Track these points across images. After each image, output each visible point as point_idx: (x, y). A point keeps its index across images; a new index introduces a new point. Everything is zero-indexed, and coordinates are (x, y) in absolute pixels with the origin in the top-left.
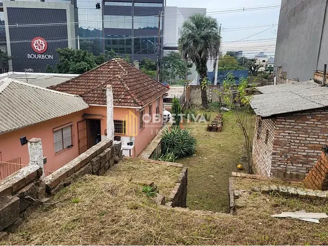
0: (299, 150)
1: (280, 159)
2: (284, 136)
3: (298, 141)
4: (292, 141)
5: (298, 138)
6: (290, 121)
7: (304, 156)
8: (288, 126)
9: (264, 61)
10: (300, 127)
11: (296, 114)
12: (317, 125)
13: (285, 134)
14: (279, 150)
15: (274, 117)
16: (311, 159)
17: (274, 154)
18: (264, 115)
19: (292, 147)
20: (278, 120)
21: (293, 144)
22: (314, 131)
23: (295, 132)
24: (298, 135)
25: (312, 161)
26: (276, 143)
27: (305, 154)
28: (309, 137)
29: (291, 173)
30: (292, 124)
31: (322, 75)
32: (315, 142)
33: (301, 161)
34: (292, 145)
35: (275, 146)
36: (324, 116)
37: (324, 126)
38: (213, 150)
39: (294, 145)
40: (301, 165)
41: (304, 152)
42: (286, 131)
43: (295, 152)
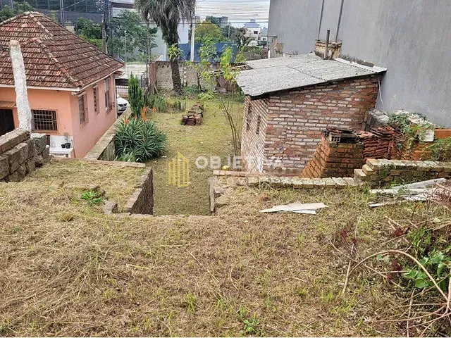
0: (296, 139)
1: (274, 152)
2: (279, 122)
3: (295, 128)
4: (289, 128)
5: (295, 124)
6: (286, 101)
7: (303, 147)
8: (284, 109)
9: (256, 32)
10: (297, 110)
11: (294, 92)
12: (317, 106)
13: (280, 119)
14: (273, 141)
15: (266, 96)
16: (310, 150)
17: (267, 146)
18: (254, 94)
19: (288, 135)
20: (271, 100)
21: (290, 132)
22: (314, 114)
23: (291, 116)
24: (295, 120)
25: (312, 153)
26: (269, 132)
27: (303, 144)
28: (308, 122)
29: (287, 170)
30: (288, 105)
31: (325, 45)
32: (315, 129)
33: (299, 153)
34: (288, 133)
35: (268, 136)
36: (325, 94)
37: (325, 108)
38: (190, 149)
39: (292, 134)
40: (299, 159)
41: (303, 141)
42: (281, 116)
43: (292, 143)
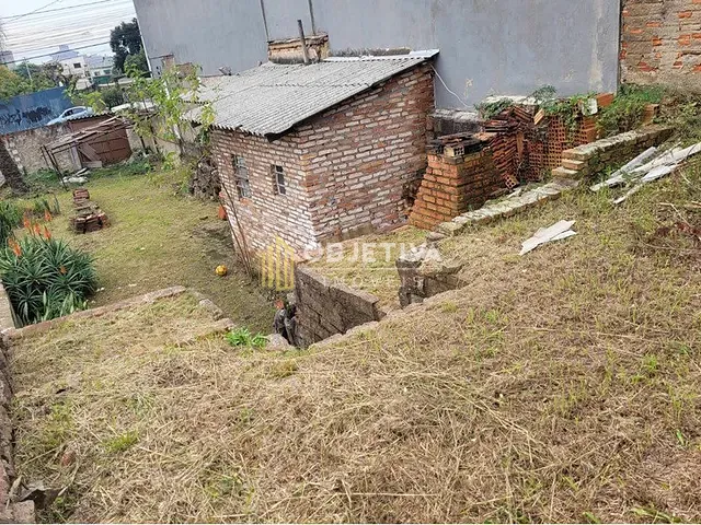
0: (350, 182)
1: (326, 211)
2: (320, 163)
3: (344, 166)
4: (336, 168)
5: (343, 159)
6: (323, 130)
7: (361, 190)
8: (322, 142)
10: (340, 138)
11: (329, 113)
12: (364, 125)
13: (322, 159)
14: (319, 194)
15: (294, 130)
16: (372, 191)
17: (313, 204)
18: (277, 130)
19: (338, 180)
20: (301, 134)
21: (339, 174)
22: (363, 138)
23: (335, 150)
24: (341, 154)
25: (374, 195)
26: (310, 183)
27: (361, 185)
28: (359, 152)
29: (349, 231)
30: (326, 135)
32: (370, 159)
33: (358, 201)
34: (338, 177)
35: (311, 188)
36: (370, 104)
37: (376, 124)
39: (342, 176)
40: (361, 209)
41: (359, 182)
42: (321, 153)
43: (347, 188)
